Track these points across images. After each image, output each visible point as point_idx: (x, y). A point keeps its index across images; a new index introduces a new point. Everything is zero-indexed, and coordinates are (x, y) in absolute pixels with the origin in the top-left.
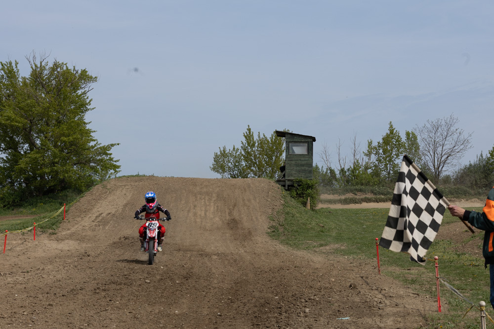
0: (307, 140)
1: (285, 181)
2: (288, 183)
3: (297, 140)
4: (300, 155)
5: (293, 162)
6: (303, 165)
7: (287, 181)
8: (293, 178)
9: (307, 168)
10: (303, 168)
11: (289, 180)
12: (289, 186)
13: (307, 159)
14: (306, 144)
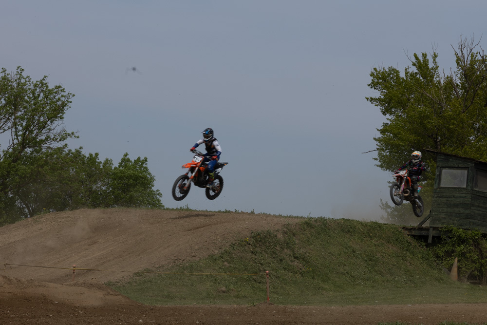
0: (466, 165)
1: (427, 229)
2: (432, 233)
3: (452, 165)
4: (455, 188)
5: (444, 200)
6: (456, 205)
7: (431, 230)
8: (440, 226)
9: (462, 210)
10: (457, 210)
11: (434, 228)
12: (433, 237)
13: (464, 195)
14: (466, 172)
